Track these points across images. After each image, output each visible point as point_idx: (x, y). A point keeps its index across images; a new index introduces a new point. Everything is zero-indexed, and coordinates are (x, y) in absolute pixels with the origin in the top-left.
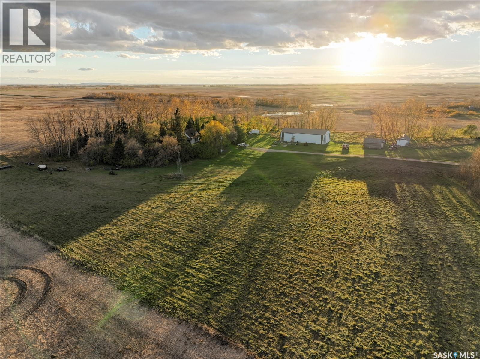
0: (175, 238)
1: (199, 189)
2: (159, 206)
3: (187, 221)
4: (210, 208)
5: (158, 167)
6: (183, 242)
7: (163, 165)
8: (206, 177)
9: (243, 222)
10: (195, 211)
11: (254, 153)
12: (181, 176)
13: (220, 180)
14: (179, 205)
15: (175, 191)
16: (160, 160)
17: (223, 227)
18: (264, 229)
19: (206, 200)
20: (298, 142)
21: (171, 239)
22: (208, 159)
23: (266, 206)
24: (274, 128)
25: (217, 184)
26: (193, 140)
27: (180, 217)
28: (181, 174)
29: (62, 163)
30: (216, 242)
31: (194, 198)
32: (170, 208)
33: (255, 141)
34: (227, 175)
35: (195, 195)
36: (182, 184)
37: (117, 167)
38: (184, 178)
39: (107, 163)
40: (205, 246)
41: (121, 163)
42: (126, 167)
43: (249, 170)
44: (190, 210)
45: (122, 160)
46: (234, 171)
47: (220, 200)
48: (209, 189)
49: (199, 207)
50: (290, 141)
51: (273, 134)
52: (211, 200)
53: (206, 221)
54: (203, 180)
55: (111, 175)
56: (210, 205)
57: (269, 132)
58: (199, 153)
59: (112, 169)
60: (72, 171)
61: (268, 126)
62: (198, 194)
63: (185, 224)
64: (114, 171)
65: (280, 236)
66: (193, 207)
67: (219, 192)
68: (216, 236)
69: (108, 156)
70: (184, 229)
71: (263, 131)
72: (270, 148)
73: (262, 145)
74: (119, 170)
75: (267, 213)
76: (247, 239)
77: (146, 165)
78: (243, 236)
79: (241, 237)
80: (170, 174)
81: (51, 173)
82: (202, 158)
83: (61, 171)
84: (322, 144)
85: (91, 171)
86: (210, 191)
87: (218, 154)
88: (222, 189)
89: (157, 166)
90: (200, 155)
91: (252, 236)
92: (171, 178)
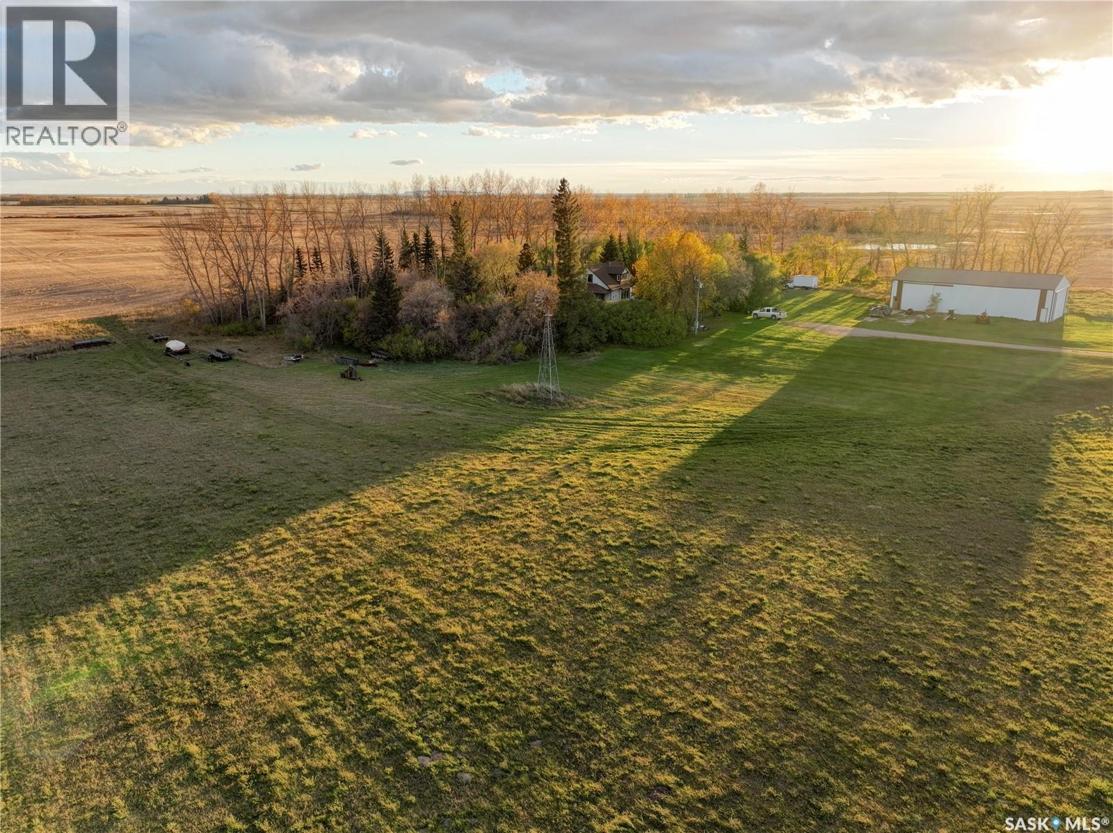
0: (433, 680)
1: (601, 443)
2: (435, 502)
3: (517, 585)
4: (630, 528)
5: (490, 364)
6: (461, 708)
7: (509, 359)
8: (635, 403)
9: (768, 623)
10: (566, 537)
11: (804, 338)
12: (551, 397)
13: (683, 417)
14: (508, 502)
15: (514, 445)
16: (501, 343)
17: (670, 639)
18: (886, 682)
19: (619, 491)
20: (951, 312)
21: (412, 682)
22: (651, 347)
23: (873, 544)
24: (864, 273)
25: (671, 431)
26: (613, 294)
27: (496, 558)
28: (551, 387)
29: (240, 339)
30: (627, 742)
31: (574, 481)
32: (472, 513)
33: (803, 305)
34: (708, 402)
35: (583, 467)
36: (550, 422)
37: (373, 357)
38: (560, 403)
39: (351, 346)
40: (568, 759)
41: (383, 345)
42: (398, 358)
43: (785, 388)
44: (547, 530)
45: (389, 338)
46: (733, 389)
47: (674, 497)
48: (639, 448)
49: (586, 518)
50: (923, 309)
51: (862, 290)
52: (636, 494)
53: (598, 597)
54: (623, 413)
55: (343, 380)
56: (631, 514)
57: (847, 284)
58: (625, 329)
59: (356, 363)
60: (246, 362)
61: (845, 266)
62: (594, 461)
63: (506, 600)
64: (359, 369)
65: (987, 751)
66: (562, 519)
67: (673, 462)
68: (629, 696)
69: (355, 325)
70: (489, 630)
71: (830, 280)
72: (856, 326)
73: (829, 317)
74: (374, 365)
75: (883, 584)
76: (794, 746)
77: (459, 355)
78: (768, 715)
79: (761, 722)
80: (519, 387)
81: (188, 365)
82: (634, 345)
83: (219, 360)
84: (1042, 319)
85: (297, 365)
86: (643, 455)
87: (685, 333)
88: (685, 450)
89: (488, 359)
90: (626, 335)
91: (823, 724)
92: (519, 398)
